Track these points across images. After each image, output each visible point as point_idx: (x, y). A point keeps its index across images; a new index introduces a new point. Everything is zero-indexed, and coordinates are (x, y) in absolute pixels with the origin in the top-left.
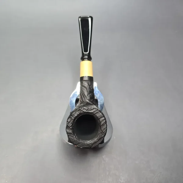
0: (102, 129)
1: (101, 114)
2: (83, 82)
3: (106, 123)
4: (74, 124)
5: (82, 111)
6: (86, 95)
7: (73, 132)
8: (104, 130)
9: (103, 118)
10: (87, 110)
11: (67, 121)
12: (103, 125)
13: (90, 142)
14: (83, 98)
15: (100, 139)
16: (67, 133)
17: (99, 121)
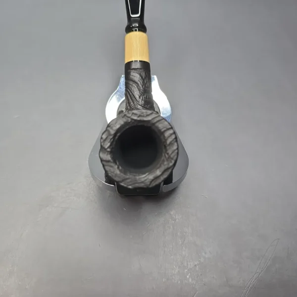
0: (170, 152)
1: (166, 123)
2: (130, 73)
3: (177, 141)
4: (114, 143)
5: (129, 117)
6: (137, 97)
7: (113, 158)
8: (173, 154)
9: (171, 131)
10: (140, 116)
11: (102, 138)
12: (171, 144)
13: (146, 176)
14: (132, 103)
15: (165, 171)
16: (102, 160)
17: (162, 137)
